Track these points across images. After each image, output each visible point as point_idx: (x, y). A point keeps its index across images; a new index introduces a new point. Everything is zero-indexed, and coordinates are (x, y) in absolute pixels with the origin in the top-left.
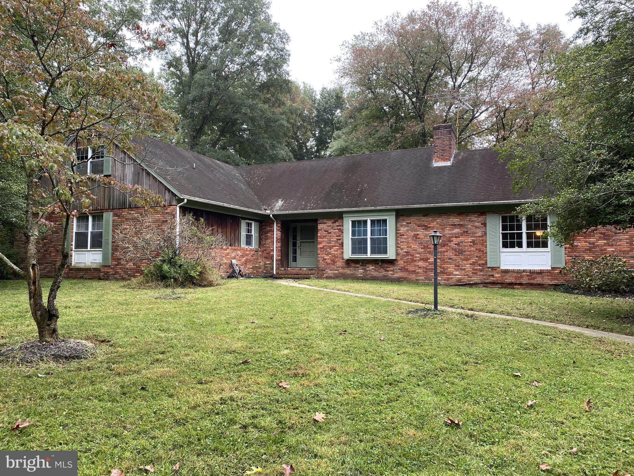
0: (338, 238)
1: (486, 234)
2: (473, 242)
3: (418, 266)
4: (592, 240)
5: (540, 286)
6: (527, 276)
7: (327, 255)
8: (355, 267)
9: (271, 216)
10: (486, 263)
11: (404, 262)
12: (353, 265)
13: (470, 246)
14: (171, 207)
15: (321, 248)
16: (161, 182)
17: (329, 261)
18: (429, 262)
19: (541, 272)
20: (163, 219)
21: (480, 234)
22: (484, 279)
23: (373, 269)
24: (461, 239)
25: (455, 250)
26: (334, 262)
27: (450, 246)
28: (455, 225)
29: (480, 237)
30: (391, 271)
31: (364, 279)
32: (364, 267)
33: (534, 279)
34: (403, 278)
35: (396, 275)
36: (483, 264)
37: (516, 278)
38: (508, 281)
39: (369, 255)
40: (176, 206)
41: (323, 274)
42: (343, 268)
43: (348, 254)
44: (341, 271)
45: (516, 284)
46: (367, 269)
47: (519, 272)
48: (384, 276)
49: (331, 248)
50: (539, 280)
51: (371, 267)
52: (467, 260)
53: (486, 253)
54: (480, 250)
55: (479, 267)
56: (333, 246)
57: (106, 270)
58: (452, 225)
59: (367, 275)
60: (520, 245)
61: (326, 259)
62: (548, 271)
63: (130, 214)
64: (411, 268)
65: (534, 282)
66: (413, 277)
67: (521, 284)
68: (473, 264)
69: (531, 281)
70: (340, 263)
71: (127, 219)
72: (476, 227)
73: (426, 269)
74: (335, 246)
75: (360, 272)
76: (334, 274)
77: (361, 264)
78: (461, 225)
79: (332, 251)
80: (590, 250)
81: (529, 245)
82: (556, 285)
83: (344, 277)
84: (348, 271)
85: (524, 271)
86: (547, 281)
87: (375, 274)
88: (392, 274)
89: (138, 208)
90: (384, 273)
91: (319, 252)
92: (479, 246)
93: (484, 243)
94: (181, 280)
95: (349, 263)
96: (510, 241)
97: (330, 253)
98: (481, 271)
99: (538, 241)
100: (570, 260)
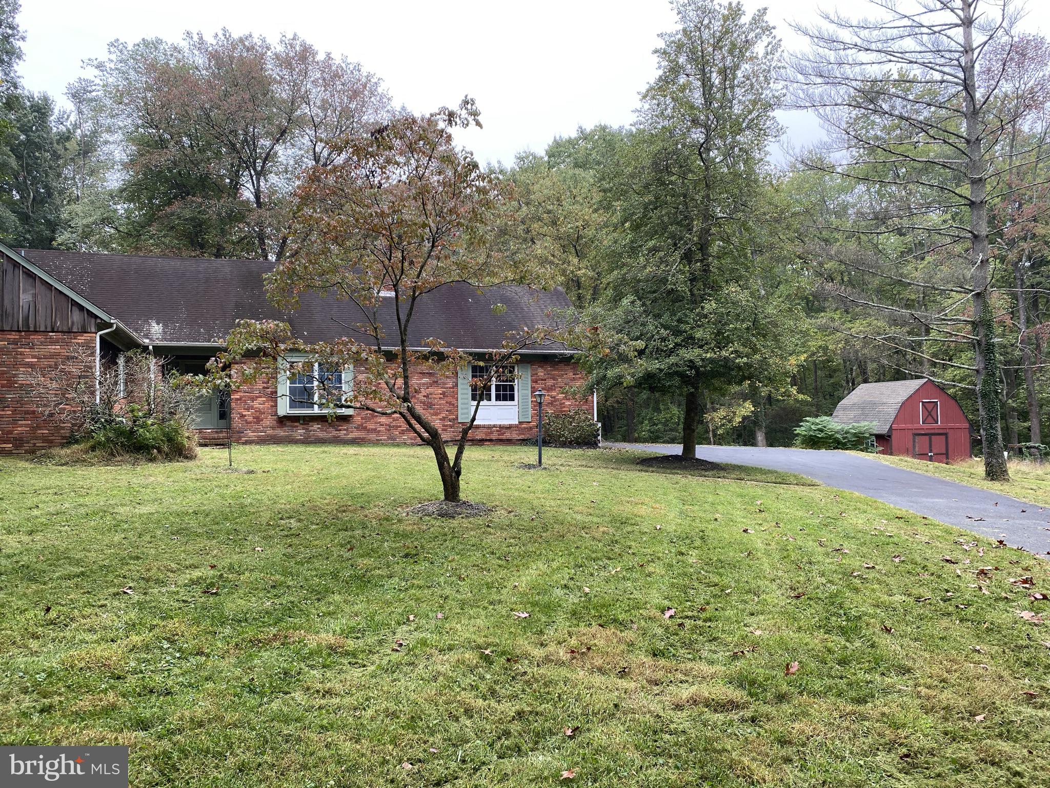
0: (265, 385)
1: (457, 385)
2: (443, 394)
3: (380, 422)
4: (554, 394)
5: (509, 442)
6: (497, 431)
7: (248, 410)
8: (292, 426)
9: (151, 347)
10: (457, 418)
11: (362, 418)
12: (288, 423)
13: (440, 398)
14: (85, 335)
15: (237, 399)
17: (250, 419)
18: (393, 418)
19: (510, 427)
20: (67, 354)
21: (450, 385)
22: (454, 436)
23: (319, 428)
24: (431, 390)
25: (424, 403)
26: (258, 420)
27: (418, 399)
28: (424, 373)
29: (450, 388)
30: (345, 430)
31: (306, 442)
32: (305, 426)
33: (503, 434)
34: (360, 438)
35: (351, 436)
36: (454, 419)
37: (486, 434)
38: (478, 438)
39: (316, 410)
40: (96, 333)
41: (240, 438)
42: (273, 428)
43: (284, 408)
44: (270, 432)
45: (486, 440)
46: (311, 428)
47: (489, 427)
48: (334, 437)
49: (253, 399)
50: (507, 435)
51: (316, 426)
52: (436, 414)
53: (457, 406)
54: (450, 403)
55: (449, 423)
56: (257, 397)
58: (420, 373)
59: (310, 437)
60: (490, 400)
61: (245, 416)
62: (516, 426)
64: (371, 426)
65: (504, 437)
66: (373, 436)
67: (491, 440)
68: (443, 419)
69: (501, 437)
70: (268, 421)
72: (447, 377)
73: (390, 426)
74: (260, 397)
75: (300, 432)
76: (259, 436)
77: (301, 422)
78: (431, 373)
79: (256, 404)
80: (551, 403)
81: (498, 398)
82: (523, 440)
84: (281, 433)
85: (494, 426)
86: (515, 436)
87: (321, 435)
88: (345, 435)
90: (334, 433)
91: (233, 405)
92: (449, 399)
93: (455, 396)
94: (166, 449)
95: (283, 421)
96: (480, 394)
97: (252, 408)
98: (451, 427)
99: (506, 394)
100: (535, 414)
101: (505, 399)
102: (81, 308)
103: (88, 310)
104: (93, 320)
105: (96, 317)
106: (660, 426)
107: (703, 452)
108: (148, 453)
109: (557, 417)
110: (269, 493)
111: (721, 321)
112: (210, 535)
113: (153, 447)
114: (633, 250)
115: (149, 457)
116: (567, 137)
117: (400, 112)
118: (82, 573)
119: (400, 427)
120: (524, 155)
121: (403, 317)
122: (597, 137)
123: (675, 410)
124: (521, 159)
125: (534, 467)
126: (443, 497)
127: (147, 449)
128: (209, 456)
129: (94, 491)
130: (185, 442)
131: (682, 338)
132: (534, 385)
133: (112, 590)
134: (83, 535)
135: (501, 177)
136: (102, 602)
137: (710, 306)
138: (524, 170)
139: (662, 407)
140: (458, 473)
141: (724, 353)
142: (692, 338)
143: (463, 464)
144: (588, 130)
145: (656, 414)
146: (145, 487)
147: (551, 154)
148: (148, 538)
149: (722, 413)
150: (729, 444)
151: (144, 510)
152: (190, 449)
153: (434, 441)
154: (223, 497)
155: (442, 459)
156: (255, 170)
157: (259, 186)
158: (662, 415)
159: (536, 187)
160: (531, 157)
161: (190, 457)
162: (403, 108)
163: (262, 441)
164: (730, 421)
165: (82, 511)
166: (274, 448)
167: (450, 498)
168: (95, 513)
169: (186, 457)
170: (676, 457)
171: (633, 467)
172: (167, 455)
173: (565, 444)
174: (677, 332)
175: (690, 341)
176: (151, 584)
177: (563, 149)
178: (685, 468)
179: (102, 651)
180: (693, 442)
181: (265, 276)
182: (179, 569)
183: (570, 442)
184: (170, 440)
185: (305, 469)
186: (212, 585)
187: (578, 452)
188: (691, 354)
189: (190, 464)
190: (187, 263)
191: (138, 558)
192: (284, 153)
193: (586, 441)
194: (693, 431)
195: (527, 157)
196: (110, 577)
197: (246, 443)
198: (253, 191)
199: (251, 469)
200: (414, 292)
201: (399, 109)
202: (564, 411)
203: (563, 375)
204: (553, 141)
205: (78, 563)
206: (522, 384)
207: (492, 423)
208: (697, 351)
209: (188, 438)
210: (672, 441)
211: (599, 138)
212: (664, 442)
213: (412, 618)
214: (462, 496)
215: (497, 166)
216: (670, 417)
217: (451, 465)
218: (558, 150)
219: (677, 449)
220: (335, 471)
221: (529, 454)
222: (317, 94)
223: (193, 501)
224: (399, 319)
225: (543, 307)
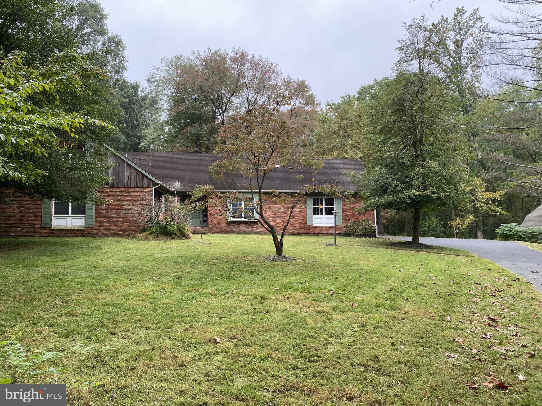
1: (306, 207)
2: (300, 211)
5: (331, 234)
6: (326, 229)
7: (215, 218)
8: (233, 226)
9: (175, 192)
10: (306, 223)
12: (232, 224)
13: (298, 213)
14: (149, 188)
15: (210, 214)
16: (140, 171)
17: (216, 222)
18: (277, 222)
19: (331, 227)
20: (142, 196)
21: (303, 207)
22: (305, 231)
26: (219, 223)
29: (303, 209)
30: (255, 228)
31: (239, 233)
32: (239, 226)
33: (328, 231)
34: (262, 232)
35: (258, 230)
36: (305, 223)
37: (320, 230)
38: (316, 232)
39: (243, 219)
40: (153, 188)
41: (211, 231)
42: (225, 226)
44: (224, 228)
45: (320, 233)
46: (241, 227)
47: (322, 227)
48: (251, 231)
50: (331, 231)
51: (243, 226)
52: (297, 221)
53: (306, 217)
54: (303, 216)
55: (302, 225)
57: (89, 230)
59: (240, 231)
60: (322, 214)
61: (214, 221)
62: (334, 227)
63: (112, 191)
65: (329, 232)
67: (322, 233)
68: (300, 223)
69: (327, 232)
70: (223, 223)
71: (109, 195)
75: (236, 228)
76: (219, 230)
77: (237, 224)
79: (218, 216)
80: (352, 216)
81: (326, 213)
82: (338, 233)
83: (227, 232)
84: (228, 228)
85: (324, 227)
87: (245, 230)
88: (255, 230)
89: (119, 187)
90: (251, 229)
91: (209, 216)
92: (303, 214)
93: (305, 212)
94: (178, 235)
95: (230, 223)
96: (317, 211)
97: (217, 218)
98: (304, 227)
99: (329, 211)
100: (344, 221)
101: (329, 214)
102: (147, 177)
103: (150, 178)
104: (152, 183)
105: (153, 181)
108: (171, 236)
109: (355, 222)
110: (212, 251)
112: (185, 263)
113: (173, 234)
114: (384, 143)
115: (172, 237)
116: (368, 85)
117: (287, 79)
118: (141, 272)
119: (280, 226)
120: (344, 96)
122: (383, 83)
124: (343, 98)
125: (332, 245)
127: (171, 234)
128: (196, 238)
129: (149, 249)
130: (186, 231)
131: (407, 185)
132: (344, 207)
133: (149, 277)
134: (143, 262)
135: (333, 107)
136: (146, 280)
137: (418, 170)
138: (344, 103)
139: (427, 218)
140: (282, 244)
141: (426, 192)
142: (411, 185)
144: (379, 80)
145: (424, 222)
146: (167, 248)
147: (359, 94)
148: (164, 264)
149: (458, 221)
151: (165, 255)
152: (188, 234)
153: (272, 231)
154: (195, 252)
155: (275, 239)
156: (222, 110)
157: (223, 118)
158: (427, 223)
159: (350, 111)
160: (348, 97)
161: (188, 238)
162: (289, 77)
163: (221, 232)
164: (462, 226)
165: (144, 255)
166: (225, 235)
167: (279, 254)
168: (148, 256)
169: (187, 238)
170: (408, 243)
171: (390, 247)
172: (179, 237)
173: (358, 236)
174: (403, 182)
176: (162, 276)
177: (366, 91)
179: (144, 290)
180: (417, 235)
182: (171, 273)
183: (361, 235)
184: (180, 231)
185: (232, 243)
186: (180, 277)
187: (362, 239)
189: (187, 241)
190: (191, 155)
191: (159, 269)
192: (236, 100)
193: (370, 234)
194: (417, 230)
195: (346, 97)
196: (150, 273)
197: (214, 233)
198: (221, 120)
199: (210, 242)
201: (286, 77)
202: (359, 220)
203: (358, 202)
204: (361, 87)
205: (140, 269)
206: (338, 206)
207: (323, 225)
208: (413, 191)
209: (187, 230)
211: (384, 84)
215: (331, 102)
217: (279, 241)
218: (363, 92)
220: (243, 244)
221: (331, 240)
222: (249, 74)
223: (183, 253)
225: (350, 169)
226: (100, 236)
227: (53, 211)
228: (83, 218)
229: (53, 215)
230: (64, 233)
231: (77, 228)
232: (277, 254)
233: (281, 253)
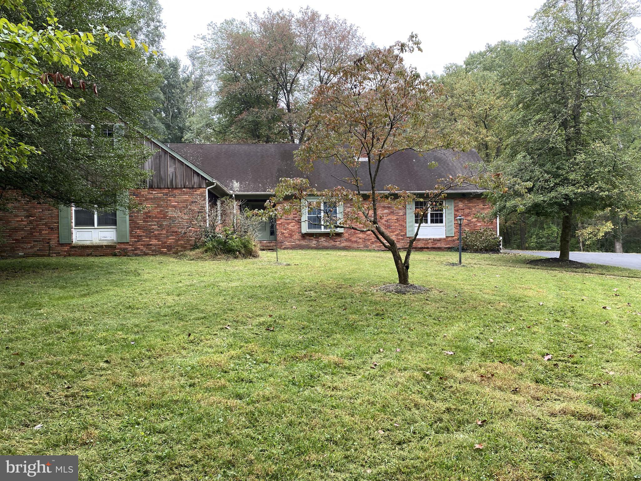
0: (295, 216)
1: (405, 214)
2: (397, 219)
3: (359, 237)
4: (469, 218)
5: (439, 249)
6: (432, 242)
7: (285, 230)
8: (310, 239)
9: (234, 196)
10: (406, 234)
11: (349, 235)
12: (308, 238)
13: (395, 222)
14: (201, 189)
15: (280, 224)
16: (188, 166)
17: (287, 235)
18: (367, 234)
19: (440, 240)
21: (401, 214)
22: (404, 245)
23: (324, 240)
24: (389, 217)
25: (385, 225)
26: (291, 236)
27: (381, 223)
28: (385, 207)
29: (401, 216)
30: (339, 241)
31: (317, 248)
32: (317, 239)
33: (435, 244)
34: (348, 246)
35: (342, 245)
36: (404, 235)
37: (424, 244)
38: (419, 246)
39: (323, 230)
40: (206, 188)
41: (282, 246)
42: (299, 240)
43: (305, 229)
44: (297, 242)
45: (425, 248)
46: (320, 240)
47: (426, 240)
48: (333, 245)
49: (288, 224)
50: (438, 245)
52: (393, 232)
53: (406, 227)
54: (401, 225)
55: (401, 237)
56: (290, 223)
57: (123, 246)
58: (383, 207)
59: (319, 245)
60: (427, 223)
61: (284, 233)
62: (444, 239)
63: (152, 193)
64: (354, 239)
65: (436, 246)
66: (355, 245)
67: (428, 248)
68: (397, 235)
69: (434, 246)
70: (297, 236)
71: (147, 199)
72: (400, 209)
73: (365, 239)
74: (292, 222)
75: (314, 243)
76: (291, 245)
77: (315, 237)
78: (389, 207)
79: (290, 227)
80: (468, 225)
81: (432, 222)
82: (449, 248)
83: (301, 247)
84: (303, 243)
85: (430, 239)
86: (443, 245)
87: (326, 244)
88: (339, 244)
89: (161, 188)
90: (333, 243)
91: (278, 227)
92: (401, 223)
93: (404, 220)
94: (243, 252)
95: (305, 236)
96: (420, 219)
97: (288, 229)
98: (402, 240)
99: (437, 219)
100: (457, 231)
101: (437, 222)
102: (198, 175)
103: (201, 176)
104: (204, 181)
105: (206, 179)
106: (544, 239)
107: (574, 256)
108: (234, 254)
109: (472, 233)
110: (298, 276)
111: (589, 167)
112: (268, 299)
113: (237, 251)
114: (525, 122)
115: (235, 256)
116: (478, 51)
117: (370, 46)
118: (205, 317)
119: (371, 239)
120: (450, 65)
121: (373, 174)
122: (499, 49)
123: (555, 228)
124: (448, 68)
125: (456, 264)
126: (398, 282)
127: (234, 251)
128: (266, 256)
129: (208, 274)
130: (253, 248)
131: (560, 179)
132: (456, 213)
133: (220, 326)
134: (204, 297)
135: (434, 81)
136: (215, 333)
137: (580, 157)
138: (449, 75)
139: (545, 226)
140: (407, 267)
141: (591, 189)
142: (566, 179)
143: (410, 262)
144: (493, 45)
145: (541, 231)
146: (234, 272)
147: (467, 63)
148: (236, 300)
149: (589, 230)
150: (594, 251)
151: (234, 284)
152: (256, 252)
153: (392, 248)
154: (274, 278)
155: (397, 259)
156: (286, 90)
157: (289, 100)
158: (545, 232)
159: (458, 86)
160: (454, 67)
161: (255, 256)
162: (373, 44)
163: (293, 248)
164: (595, 235)
165: (203, 284)
166: (300, 252)
167: (403, 282)
168: (209, 286)
169: (254, 257)
170: (555, 260)
171: (524, 265)
172: (244, 255)
173: (477, 251)
174: (556, 176)
175: (565, 181)
176: (239, 324)
177: (475, 59)
178: (561, 266)
179: (217, 358)
180: (567, 249)
181: (294, 152)
182: (253, 317)
183: (481, 250)
184: (245, 247)
185: (318, 264)
186: (270, 325)
187: (486, 255)
188: (567, 190)
189: (256, 260)
190: (251, 147)
191: (232, 310)
192: (302, 78)
193: (493, 249)
194: (568, 242)
195: (451, 67)
196: (218, 320)
197: (285, 249)
198: (286, 102)
199: (288, 263)
200: (380, 157)
201: (370, 45)
202: (477, 230)
203: (475, 206)
204: (468, 54)
205: (202, 311)
206: (448, 212)
207: (428, 237)
208: (571, 188)
209: (255, 245)
210: (553, 249)
211: (501, 50)
212: (546, 250)
213: (381, 350)
214: (410, 281)
215: (431, 74)
216: (552, 233)
217: (403, 262)
218: (471, 61)
219: (556, 254)
220: (334, 265)
221: (453, 257)
222: (321, 40)
223: (259, 280)
224: (370, 174)
225: (462, 162)
226: (137, 255)
227: (73, 221)
228: (114, 230)
229: (74, 227)
230: (89, 251)
231: (106, 244)
232: (400, 282)
233: (407, 281)
